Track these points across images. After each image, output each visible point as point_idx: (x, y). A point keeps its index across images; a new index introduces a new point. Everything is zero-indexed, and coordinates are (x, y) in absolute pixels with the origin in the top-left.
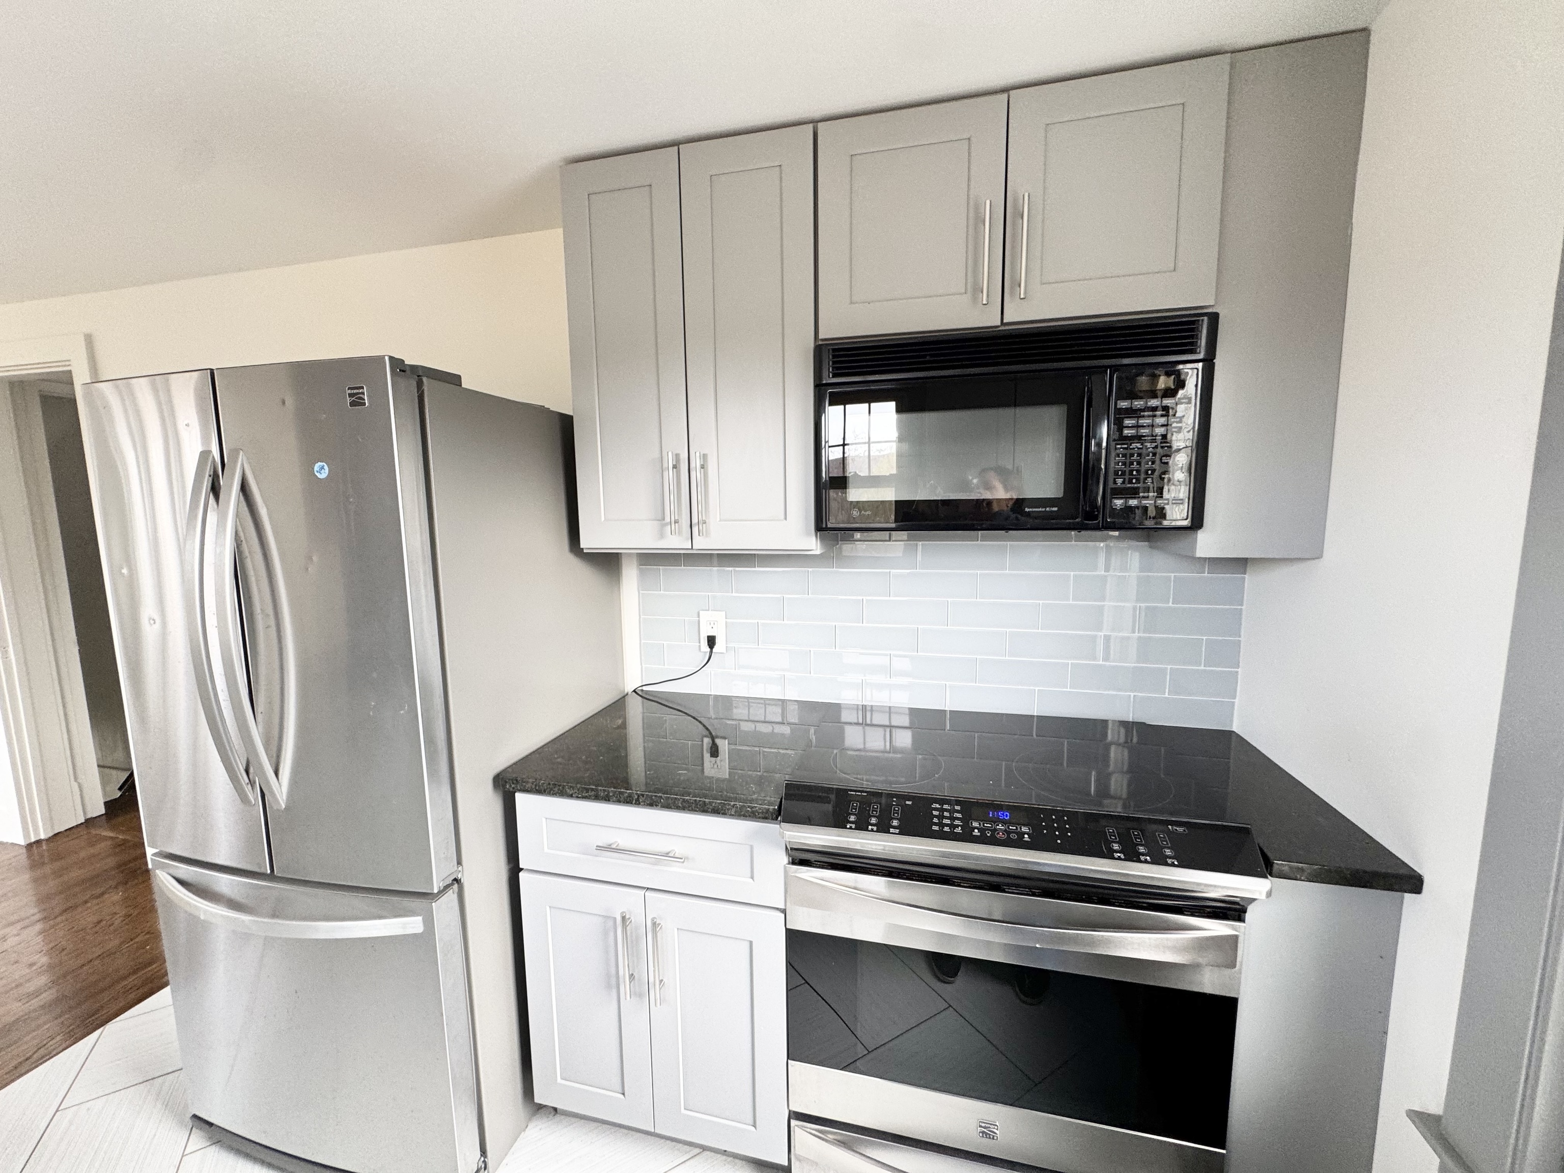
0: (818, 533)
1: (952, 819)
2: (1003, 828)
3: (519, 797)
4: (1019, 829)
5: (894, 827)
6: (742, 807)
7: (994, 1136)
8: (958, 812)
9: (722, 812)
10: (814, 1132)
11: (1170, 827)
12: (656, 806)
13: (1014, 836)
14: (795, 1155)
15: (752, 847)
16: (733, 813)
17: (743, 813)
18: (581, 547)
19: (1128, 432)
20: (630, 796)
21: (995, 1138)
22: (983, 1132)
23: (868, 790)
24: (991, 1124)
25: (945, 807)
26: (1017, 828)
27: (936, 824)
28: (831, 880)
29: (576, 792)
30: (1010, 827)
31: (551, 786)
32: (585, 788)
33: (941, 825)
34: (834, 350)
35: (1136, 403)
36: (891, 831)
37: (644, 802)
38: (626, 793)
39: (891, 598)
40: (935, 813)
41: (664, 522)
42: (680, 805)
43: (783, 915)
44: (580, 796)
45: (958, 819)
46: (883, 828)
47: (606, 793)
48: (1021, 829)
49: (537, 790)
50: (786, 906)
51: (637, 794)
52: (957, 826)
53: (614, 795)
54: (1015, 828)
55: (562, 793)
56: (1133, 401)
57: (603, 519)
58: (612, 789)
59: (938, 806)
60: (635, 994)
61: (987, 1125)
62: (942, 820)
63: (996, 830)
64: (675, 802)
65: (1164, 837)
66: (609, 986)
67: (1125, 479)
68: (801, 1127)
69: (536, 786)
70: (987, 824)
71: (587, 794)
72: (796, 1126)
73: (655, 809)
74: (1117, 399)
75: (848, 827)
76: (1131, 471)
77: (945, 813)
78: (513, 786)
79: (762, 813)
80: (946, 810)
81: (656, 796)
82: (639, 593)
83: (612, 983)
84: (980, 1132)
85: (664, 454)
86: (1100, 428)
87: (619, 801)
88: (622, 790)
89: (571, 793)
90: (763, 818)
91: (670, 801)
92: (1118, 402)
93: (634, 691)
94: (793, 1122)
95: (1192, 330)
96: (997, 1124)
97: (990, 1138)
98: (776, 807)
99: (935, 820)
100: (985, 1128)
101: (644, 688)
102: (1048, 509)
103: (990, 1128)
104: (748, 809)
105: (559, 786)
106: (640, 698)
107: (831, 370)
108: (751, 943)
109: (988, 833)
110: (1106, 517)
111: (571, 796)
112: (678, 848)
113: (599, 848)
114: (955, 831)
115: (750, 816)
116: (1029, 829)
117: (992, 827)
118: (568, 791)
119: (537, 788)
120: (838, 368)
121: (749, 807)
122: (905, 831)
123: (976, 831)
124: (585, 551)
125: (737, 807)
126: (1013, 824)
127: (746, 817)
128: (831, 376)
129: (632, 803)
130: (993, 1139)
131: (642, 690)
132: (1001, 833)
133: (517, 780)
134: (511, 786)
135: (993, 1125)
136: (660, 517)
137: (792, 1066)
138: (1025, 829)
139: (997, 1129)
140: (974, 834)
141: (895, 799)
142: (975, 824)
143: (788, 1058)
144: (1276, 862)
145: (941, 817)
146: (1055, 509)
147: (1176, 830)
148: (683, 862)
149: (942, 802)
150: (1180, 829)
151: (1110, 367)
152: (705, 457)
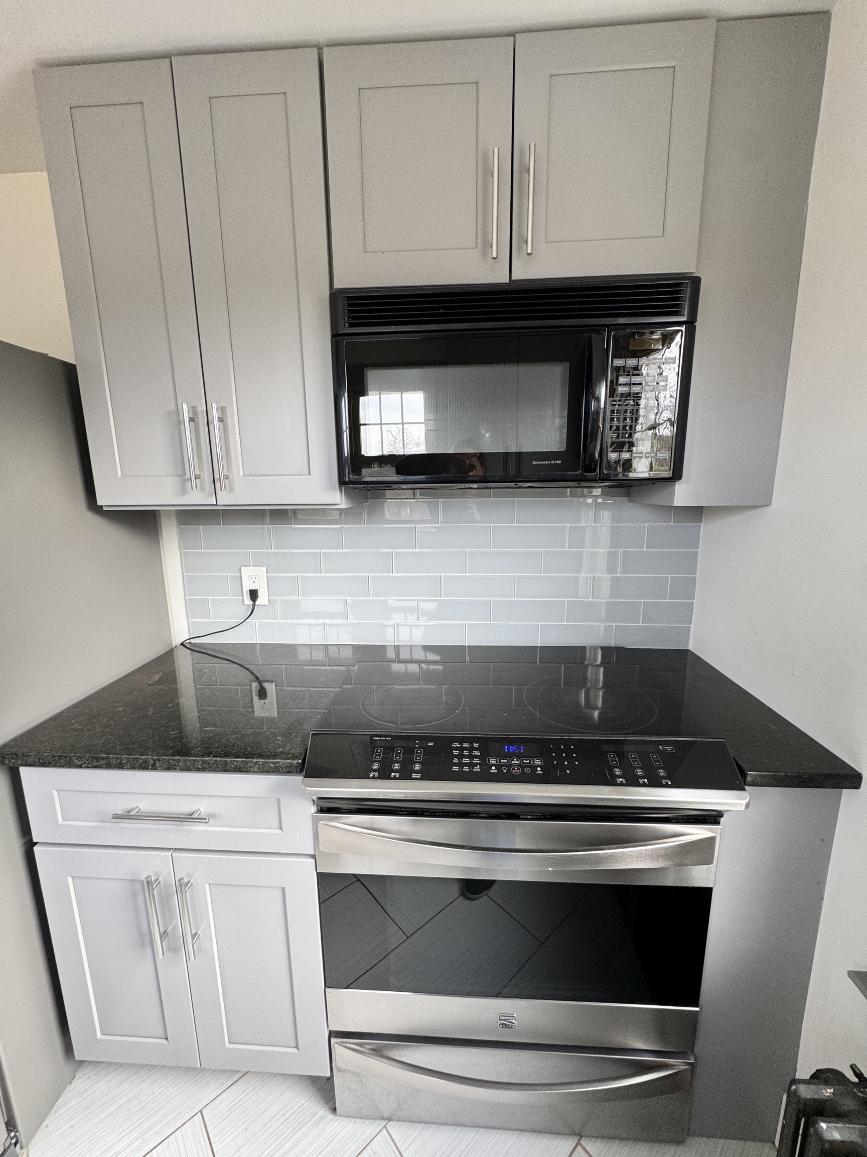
0: (343, 488)
1: (471, 757)
2: (517, 762)
3: (24, 771)
4: (532, 762)
5: (417, 772)
6: (264, 763)
7: (512, 1026)
8: (476, 749)
9: (245, 769)
10: (353, 1046)
11: (660, 747)
12: (175, 769)
13: (528, 770)
14: (336, 1067)
15: (278, 800)
16: (256, 770)
17: (266, 769)
18: (99, 504)
19: (623, 389)
20: (146, 761)
21: (513, 1027)
22: (503, 1024)
23: (392, 734)
24: (510, 1017)
25: (465, 745)
26: (530, 761)
27: (455, 764)
28: (357, 825)
29: (85, 763)
30: (524, 761)
31: (57, 758)
32: (94, 757)
33: (461, 765)
34: (349, 298)
35: (630, 362)
36: (413, 777)
37: (161, 766)
38: (141, 759)
39: (417, 550)
40: (456, 752)
41: (185, 477)
42: (200, 766)
43: (313, 861)
44: (89, 766)
45: (476, 757)
46: (406, 775)
47: (118, 761)
48: (534, 761)
49: (41, 763)
50: (315, 852)
51: (152, 759)
52: (476, 765)
53: (127, 762)
54: (528, 761)
55: (70, 764)
56: (627, 359)
57: (120, 475)
58: (126, 756)
59: (458, 745)
60: (169, 949)
61: (506, 1018)
62: (462, 760)
63: (511, 765)
64: (194, 764)
65: (657, 758)
66: (143, 945)
67: (618, 434)
68: (340, 1044)
69: (39, 759)
70: (503, 760)
71: (97, 764)
72: (336, 1043)
73: (173, 772)
74: (614, 357)
75: (371, 776)
76: (625, 427)
77: (465, 752)
78: (13, 761)
79: (286, 767)
80: (465, 749)
81: (173, 760)
82: (181, 551)
83: (145, 940)
84: (500, 1024)
85: (180, 406)
86: (600, 388)
87: (133, 768)
88: (136, 756)
89: (79, 764)
90: (287, 772)
91: (188, 763)
92: (614, 360)
93: (182, 644)
94: (333, 1040)
95: (677, 292)
96: (515, 1015)
97: (509, 1027)
98: (300, 761)
99: (456, 760)
100: (504, 1020)
101: (192, 641)
102: (553, 462)
103: (509, 1019)
104: (271, 765)
105: (66, 757)
106: (189, 651)
107: (347, 320)
108: (283, 889)
109: (505, 769)
110: (603, 469)
111: (80, 767)
112: (203, 807)
113: (117, 817)
114: (474, 770)
115: (273, 772)
116: (541, 761)
117: (507, 762)
118: (76, 762)
119: (41, 761)
120: (353, 318)
121: (272, 763)
122: (427, 776)
123: (494, 768)
124: (105, 509)
125: (260, 764)
126: (527, 757)
127: (269, 772)
128: (347, 326)
129: (148, 769)
130: (512, 1027)
131: (190, 643)
132: (516, 768)
133: (16, 755)
134: (10, 762)
135: (512, 1017)
136: (181, 473)
137: (329, 993)
138: (537, 762)
139: (515, 1020)
140: (492, 771)
141: (418, 742)
142: (493, 761)
143: (325, 986)
144: (749, 773)
145: (460, 756)
146: (559, 462)
147: (666, 749)
148: (208, 822)
149: (461, 740)
150: (669, 749)
151: (608, 326)
152: (223, 410)
